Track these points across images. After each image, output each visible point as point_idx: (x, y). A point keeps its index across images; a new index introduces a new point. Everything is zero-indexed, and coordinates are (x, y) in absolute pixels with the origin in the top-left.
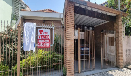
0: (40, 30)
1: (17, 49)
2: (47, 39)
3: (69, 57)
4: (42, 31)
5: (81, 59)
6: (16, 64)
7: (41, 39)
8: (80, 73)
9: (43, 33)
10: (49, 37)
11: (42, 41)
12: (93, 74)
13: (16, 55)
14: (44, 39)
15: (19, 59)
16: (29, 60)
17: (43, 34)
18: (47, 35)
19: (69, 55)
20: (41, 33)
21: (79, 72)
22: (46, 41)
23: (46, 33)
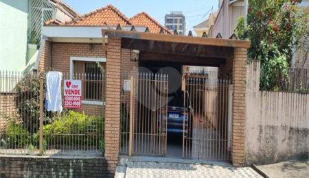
0: (67, 83)
1: (39, 108)
2: (77, 95)
3: (109, 125)
4: (70, 83)
5: (135, 132)
6: (38, 129)
7: (68, 95)
8: (132, 155)
9: (71, 86)
10: (81, 93)
11: (70, 99)
12: (157, 162)
13: (39, 117)
14: (73, 95)
15: (41, 123)
16: (55, 126)
17: (71, 88)
18: (77, 89)
19: (109, 122)
20: (68, 87)
21: (130, 154)
22: (75, 99)
23: (76, 87)
